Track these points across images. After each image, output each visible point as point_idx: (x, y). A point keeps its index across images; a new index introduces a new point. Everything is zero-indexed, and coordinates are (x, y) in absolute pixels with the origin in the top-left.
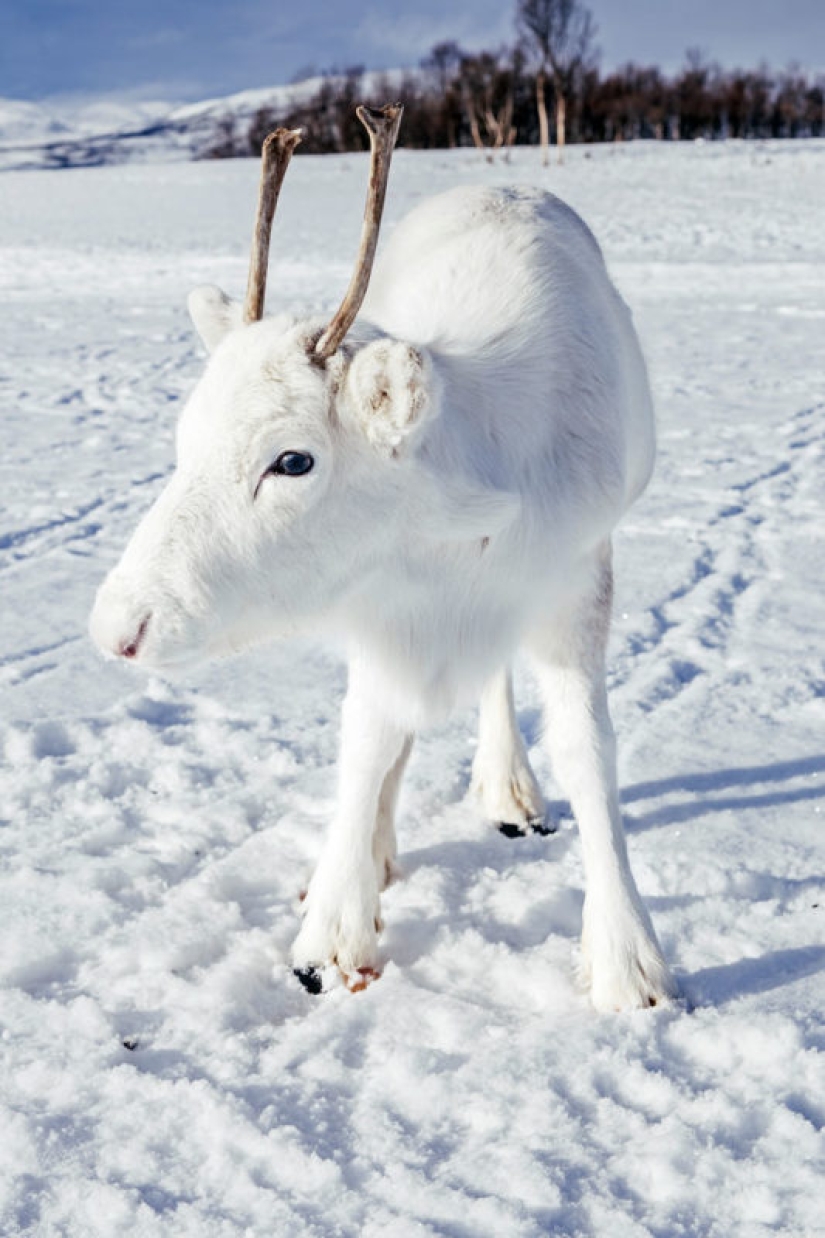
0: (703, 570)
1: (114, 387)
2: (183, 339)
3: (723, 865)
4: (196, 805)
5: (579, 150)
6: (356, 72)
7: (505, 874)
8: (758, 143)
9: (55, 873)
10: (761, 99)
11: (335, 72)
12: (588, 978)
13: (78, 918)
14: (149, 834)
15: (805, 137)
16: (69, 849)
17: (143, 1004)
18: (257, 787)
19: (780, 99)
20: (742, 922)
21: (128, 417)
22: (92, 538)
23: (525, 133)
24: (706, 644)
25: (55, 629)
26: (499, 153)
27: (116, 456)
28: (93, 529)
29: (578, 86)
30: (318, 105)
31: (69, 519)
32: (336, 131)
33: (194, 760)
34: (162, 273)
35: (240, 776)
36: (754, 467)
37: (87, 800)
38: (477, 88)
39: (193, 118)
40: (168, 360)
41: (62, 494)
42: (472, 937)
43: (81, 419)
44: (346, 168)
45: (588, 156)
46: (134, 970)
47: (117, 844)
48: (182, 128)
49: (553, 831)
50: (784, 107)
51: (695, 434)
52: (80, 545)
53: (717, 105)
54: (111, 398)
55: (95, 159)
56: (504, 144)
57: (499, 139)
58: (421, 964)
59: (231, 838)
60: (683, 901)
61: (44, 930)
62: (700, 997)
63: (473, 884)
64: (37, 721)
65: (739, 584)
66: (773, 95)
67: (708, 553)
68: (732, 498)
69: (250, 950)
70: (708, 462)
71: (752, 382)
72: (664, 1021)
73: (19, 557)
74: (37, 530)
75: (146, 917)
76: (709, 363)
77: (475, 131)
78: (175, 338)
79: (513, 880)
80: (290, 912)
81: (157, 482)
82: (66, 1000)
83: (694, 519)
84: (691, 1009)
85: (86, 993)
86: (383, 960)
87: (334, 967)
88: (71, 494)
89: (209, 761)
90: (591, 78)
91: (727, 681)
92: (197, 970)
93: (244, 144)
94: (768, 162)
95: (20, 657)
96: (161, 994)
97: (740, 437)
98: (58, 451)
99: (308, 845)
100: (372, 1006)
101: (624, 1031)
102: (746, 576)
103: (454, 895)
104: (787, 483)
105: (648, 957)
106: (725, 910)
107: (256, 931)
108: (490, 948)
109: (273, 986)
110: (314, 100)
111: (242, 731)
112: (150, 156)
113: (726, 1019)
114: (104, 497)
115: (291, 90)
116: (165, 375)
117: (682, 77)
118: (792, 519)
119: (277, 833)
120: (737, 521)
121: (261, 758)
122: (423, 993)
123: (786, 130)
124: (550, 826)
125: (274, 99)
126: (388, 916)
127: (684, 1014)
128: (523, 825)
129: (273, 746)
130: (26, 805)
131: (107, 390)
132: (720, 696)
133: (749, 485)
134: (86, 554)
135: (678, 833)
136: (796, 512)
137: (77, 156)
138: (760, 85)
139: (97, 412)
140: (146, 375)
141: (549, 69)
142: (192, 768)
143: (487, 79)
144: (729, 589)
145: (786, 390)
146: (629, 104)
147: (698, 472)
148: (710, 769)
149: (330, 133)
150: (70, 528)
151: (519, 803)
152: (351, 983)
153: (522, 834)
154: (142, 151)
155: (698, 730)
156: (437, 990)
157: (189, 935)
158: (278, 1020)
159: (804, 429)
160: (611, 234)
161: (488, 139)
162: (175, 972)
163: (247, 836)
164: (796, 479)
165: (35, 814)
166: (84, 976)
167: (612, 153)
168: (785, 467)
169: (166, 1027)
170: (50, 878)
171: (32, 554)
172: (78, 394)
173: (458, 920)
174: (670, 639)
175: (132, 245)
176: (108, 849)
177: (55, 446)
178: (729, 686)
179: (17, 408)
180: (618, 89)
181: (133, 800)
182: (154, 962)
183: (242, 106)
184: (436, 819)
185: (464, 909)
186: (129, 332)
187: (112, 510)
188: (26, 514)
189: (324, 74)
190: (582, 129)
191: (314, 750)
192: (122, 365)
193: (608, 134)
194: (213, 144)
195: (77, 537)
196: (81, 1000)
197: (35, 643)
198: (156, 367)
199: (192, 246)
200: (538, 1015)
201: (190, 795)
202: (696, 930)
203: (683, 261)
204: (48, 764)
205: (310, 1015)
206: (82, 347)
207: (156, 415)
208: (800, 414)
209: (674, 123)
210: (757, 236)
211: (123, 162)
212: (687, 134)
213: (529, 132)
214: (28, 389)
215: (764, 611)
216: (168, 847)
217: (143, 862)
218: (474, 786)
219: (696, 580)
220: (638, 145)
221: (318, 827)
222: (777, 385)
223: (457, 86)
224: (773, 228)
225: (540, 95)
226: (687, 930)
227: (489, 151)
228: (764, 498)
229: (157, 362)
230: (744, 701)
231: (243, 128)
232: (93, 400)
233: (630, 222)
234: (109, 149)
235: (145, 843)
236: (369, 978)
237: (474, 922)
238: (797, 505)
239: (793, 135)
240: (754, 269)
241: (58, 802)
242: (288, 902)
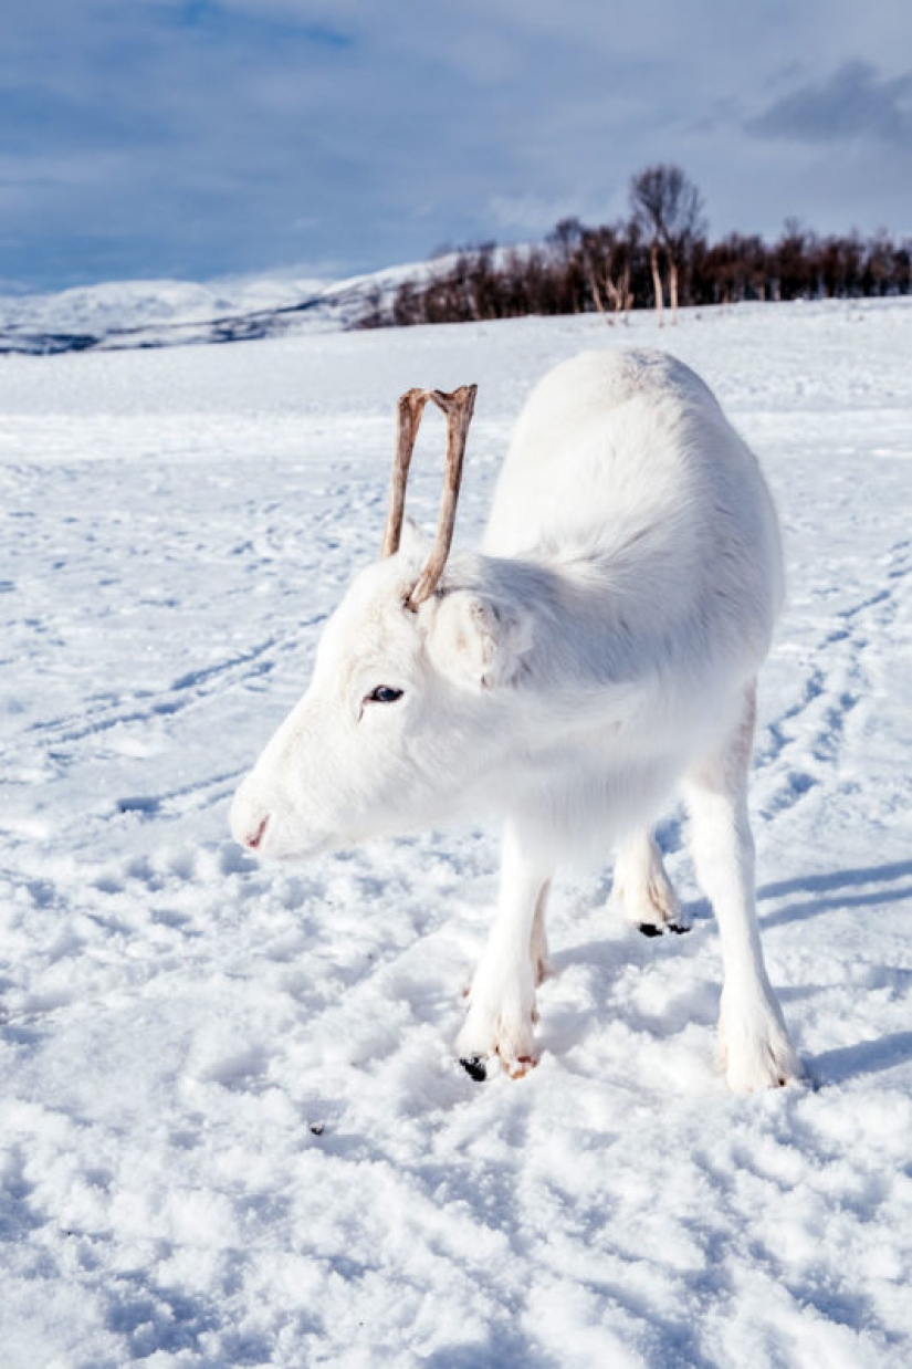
0: (814, 690)
1: (280, 538)
2: (341, 492)
3: (842, 958)
4: (367, 914)
5: (690, 312)
6: (488, 248)
7: (645, 970)
8: (852, 301)
9: (245, 978)
10: (853, 261)
11: (469, 249)
12: (724, 1061)
13: (267, 1018)
14: (326, 941)
15: (894, 295)
16: (256, 956)
17: (328, 1093)
18: (421, 896)
19: (870, 261)
20: (860, 1008)
21: (294, 565)
22: (266, 675)
23: (642, 298)
24: (819, 757)
25: (236, 758)
26: (618, 316)
27: (285, 600)
28: (267, 667)
29: (688, 255)
30: (455, 277)
31: (245, 658)
32: (472, 301)
33: (365, 873)
34: (320, 433)
35: (406, 886)
36: (857, 595)
37: (270, 911)
38: (597, 259)
39: (342, 293)
40: (328, 512)
41: (238, 636)
42: (619, 1028)
43: (252, 567)
44: (482, 333)
45: (698, 317)
46: (317, 1063)
47: (299, 949)
48: (334, 302)
49: (688, 930)
50: (875, 268)
51: (803, 567)
52: (256, 681)
53: (814, 269)
54: (278, 548)
55: (257, 332)
56: (622, 308)
57: (619, 305)
58: (574, 1052)
59: (400, 943)
60: (807, 992)
61: (236, 1029)
62: (822, 1078)
63: (617, 979)
64: (224, 842)
65: (848, 702)
66: (864, 258)
67: (819, 675)
68: (838, 624)
69: (421, 1043)
70: (816, 592)
71: (853, 518)
72: (793, 1100)
73: (201, 694)
74: (217, 669)
75: (328, 1016)
76: (813, 502)
77: (596, 297)
78: (333, 492)
79: (653, 974)
80: (455, 1007)
81: (322, 622)
82: (259, 1091)
83: (804, 644)
84: (816, 1088)
85: (276, 1085)
86: (539, 1050)
87: (496, 1058)
88: (245, 636)
89: (379, 873)
90: (699, 247)
91: (839, 790)
92: (373, 1062)
93: (390, 315)
94: (861, 319)
95: (206, 784)
96: (343, 1084)
97: (843, 568)
98: (233, 596)
99: (469, 947)
100: (531, 1091)
101: (757, 1110)
102: (853, 694)
103: (601, 989)
104: (887, 609)
105: (778, 1044)
106: (845, 999)
107: (425, 1026)
108: (635, 1037)
109: (441, 1074)
110: (451, 274)
111: (407, 846)
112: (305, 327)
113: (847, 1096)
114: (275, 637)
115: (430, 265)
116: (325, 525)
117: (781, 244)
118: (893, 642)
119: (441, 938)
120: (844, 645)
121: (424, 870)
122: (576, 1078)
123: (876, 289)
124: (685, 925)
125: (416, 273)
126: (541, 1010)
127: (811, 1093)
128: (660, 925)
129: (435, 859)
130: (216, 916)
131: (275, 540)
132: (834, 804)
133: (854, 611)
134: (262, 690)
135: (799, 929)
136: (897, 635)
137: (241, 330)
138: (851, 249)
139: (266, 561)
140: (309, 526)
141: (662, 240)
142: (362, 880)
143: (606, 250)
144: (838, 707)
145: (883, 525)
146: (734, 269)
147: (808, 601)
148: (828, 870)
149: (466, 302)
150: (246, 667)
151: (657, 906)
152: (512, 1071)
153: (659, 933)
154: (298, 324)
155: (815, 835)
156: (588, 1075)
157: (366, 1031)
158: (447, 1105)
159: (901, 560)
160: (722, 386)
161: (609, 305)
162: (354, 1064)
163: (413, 941)
164: (895, 605)
165: (226, 925)
166: (274, 1070)
167: (721, 313)
168: (885, 595)
169: (348, 1114)
170: (240, 983)
171: (213, 691)
172: (249, 545)
173: (605, 1012)
174: (787, 754)
175: (292, 408)
176: (291, 955)
177: (230, 593)
178: (841, 795)
179: (194, 559)
180: (724, 256)
181: (311, 910)
182: (336, 1056)
183: (386, 282)
184: (582, 921)
185: (611, 1002)
186: (293, 488)
187: (283, 649)
188: (207, 654)
189: (460, 250)
190: (693, 294)
191: (471, 861)
192: (287, 518)
193: (717, 297)
194: (362, 315)
195: (253, 674)
196: (272, 1092)
197: (220, 770)
198: (318, 519)
199: (346, 408)
200: (680, 1096)
201: (362, 905)
202: (819, 1016)
203: (787, 410)
204: (234, 879)
205: (476, 1100)
206: (251, 502)
207: (319, 562)
208: (897, 547)
209: (776, 285)
210: (853, 385)
211: (282, 334)
212: (788, 295)
213: (645, 297)
214: (204, 542)
215: (870, 726)
216: (344, 953)
217: (322, 966)
218: (615, 890)
219: (808, 699)
220: (744, 306)
221: (480, 931)
222: (876, 520)
223: (579, 257)
224: (869, 378)
225: (654, 263)
226: (811, 1017)
227: (610, 315)
228: (867, 623)
229: (319, 514)
230: (855, 808)
231: (388, 301)
232: (263, 550)
233: (738, 375)
234: (270, 323)
235: (324, 949)
236: (528, 1065)
237: (620, 1014)
238: (897, 629)
239: (883, 293)
240: (850, 415)
241: (245, 913)
242: (453, 999)
